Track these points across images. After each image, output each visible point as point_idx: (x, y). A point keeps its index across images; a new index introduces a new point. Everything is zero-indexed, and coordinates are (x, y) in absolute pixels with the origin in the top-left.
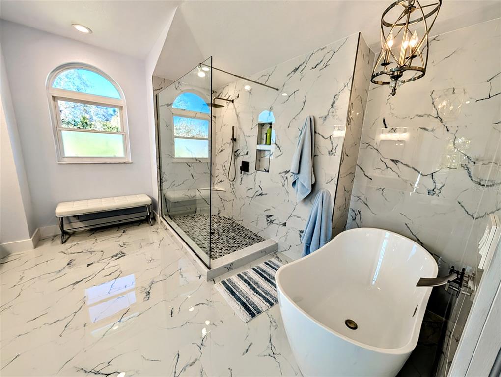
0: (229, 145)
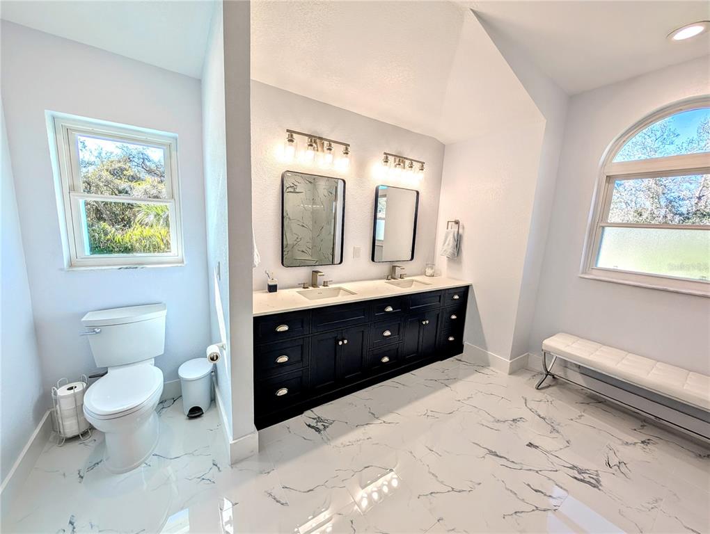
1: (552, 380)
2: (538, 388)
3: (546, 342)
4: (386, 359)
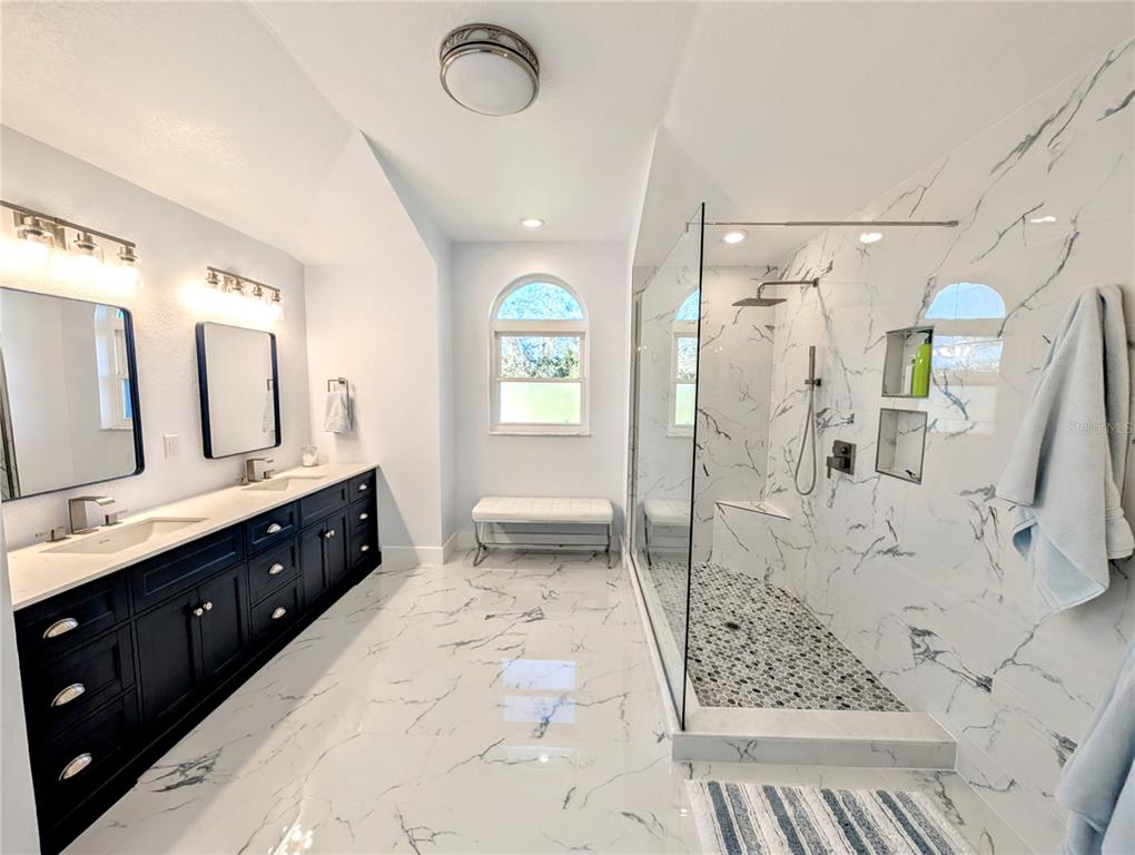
0: (802, 395)
1: (484, 551)
2: (475, 565)
3: (476, 510)
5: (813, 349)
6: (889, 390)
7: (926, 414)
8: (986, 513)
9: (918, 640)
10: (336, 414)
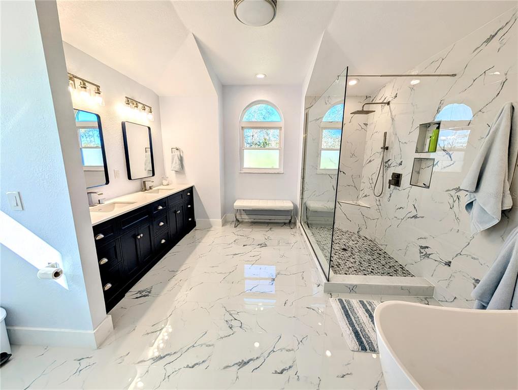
0: (379, 154)
1: (238, 222)
2: (235, 227)
3: (235, 204)
4: (163, 241)
5: (385, 133)
6: (419, 151)
7: (434, 159)
8: (455, 198)
9: (422, 251)
10: (176, 163)
